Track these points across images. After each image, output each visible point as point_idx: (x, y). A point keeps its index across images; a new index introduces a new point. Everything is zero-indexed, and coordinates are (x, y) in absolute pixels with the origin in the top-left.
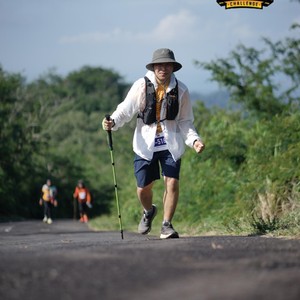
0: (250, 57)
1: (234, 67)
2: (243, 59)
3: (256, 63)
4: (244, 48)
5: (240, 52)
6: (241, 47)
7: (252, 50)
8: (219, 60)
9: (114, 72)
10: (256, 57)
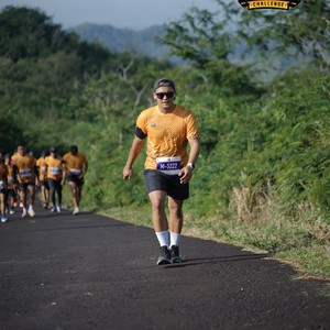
0: (203, 20)
1: (187, 30)
2: (196, 22)
3: (210, 26)
4: (197, 10)
5: (194, 14)
6: (194, 9)
7: (205, 12)
8: (172, 23)
9: (40, 12)
10: (209, 19)
